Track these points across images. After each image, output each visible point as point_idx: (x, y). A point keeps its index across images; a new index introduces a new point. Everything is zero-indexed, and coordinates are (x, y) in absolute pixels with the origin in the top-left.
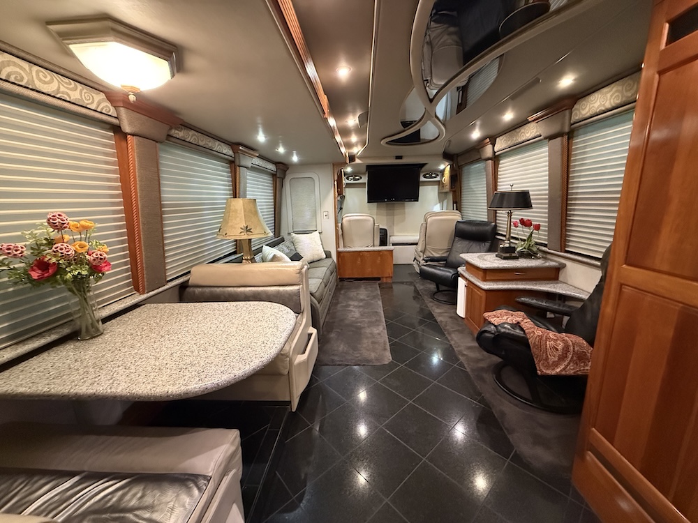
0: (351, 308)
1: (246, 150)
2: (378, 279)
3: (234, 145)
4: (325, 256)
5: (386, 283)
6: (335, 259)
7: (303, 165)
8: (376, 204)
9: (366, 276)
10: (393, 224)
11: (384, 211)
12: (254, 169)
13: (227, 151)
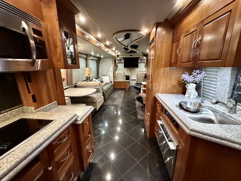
0: (115, 95)
1: (89, 56)
2: (125, 89)
3: (87, 55)
4: (110, 82)
5: (127, 90)
6: (113, 83)
7: (104, 58)
8: (127, 68)
9: (122, 88)
10: (132, 74)
11: (129, 70)
12: (91, 60)
13: (85, 56)
